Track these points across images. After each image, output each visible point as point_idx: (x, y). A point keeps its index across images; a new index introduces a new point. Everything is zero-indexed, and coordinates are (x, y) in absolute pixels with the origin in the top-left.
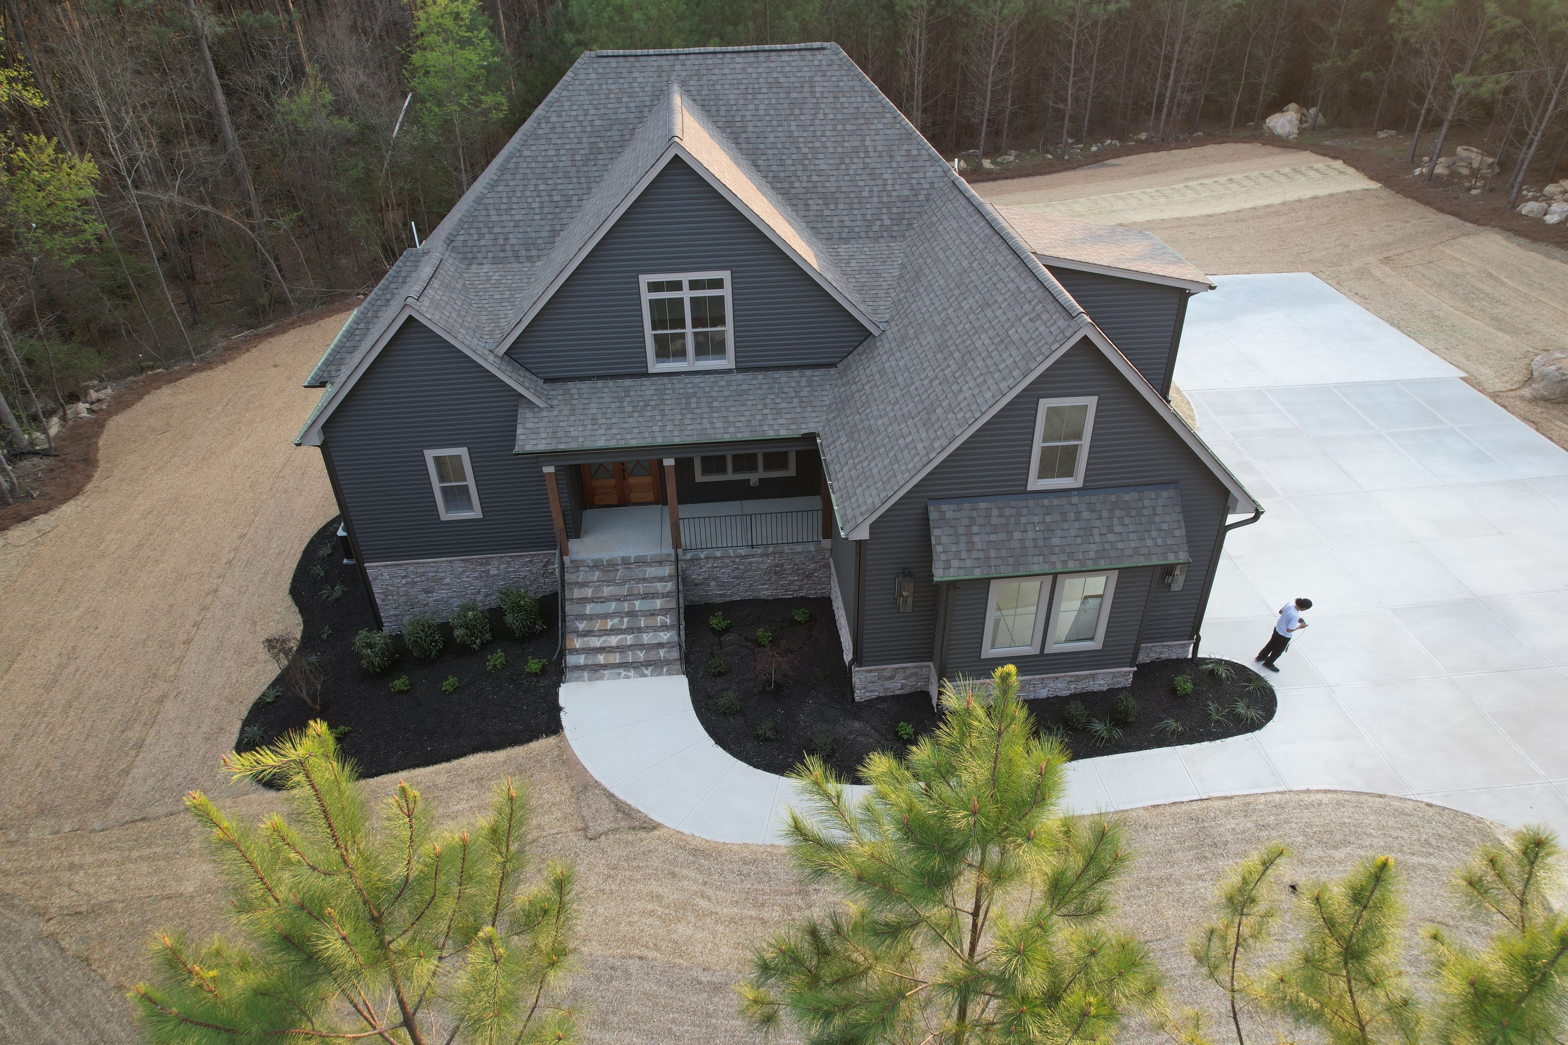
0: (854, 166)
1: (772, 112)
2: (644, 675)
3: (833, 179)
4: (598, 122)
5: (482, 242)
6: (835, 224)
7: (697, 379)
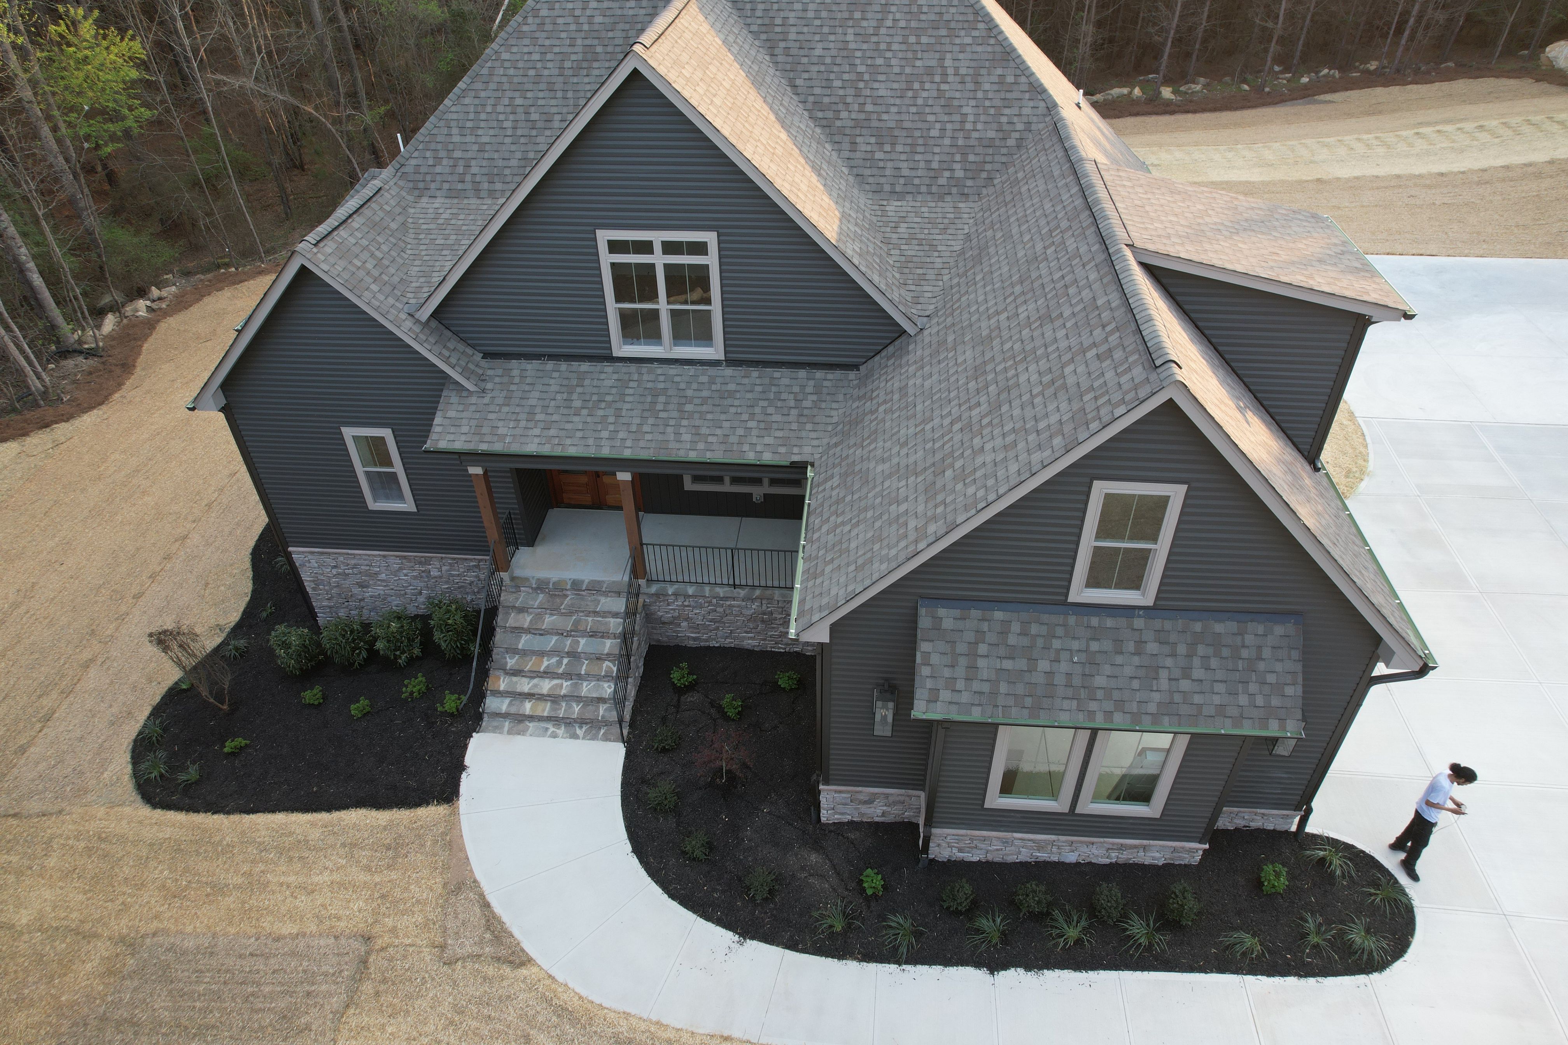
0: (925, 94)
1: (824, 14)
2: (575, 736)
3: (894, 109)
4: (598, 19)
5: (438, 169)
6: (888, 172)
7: (673, 370)
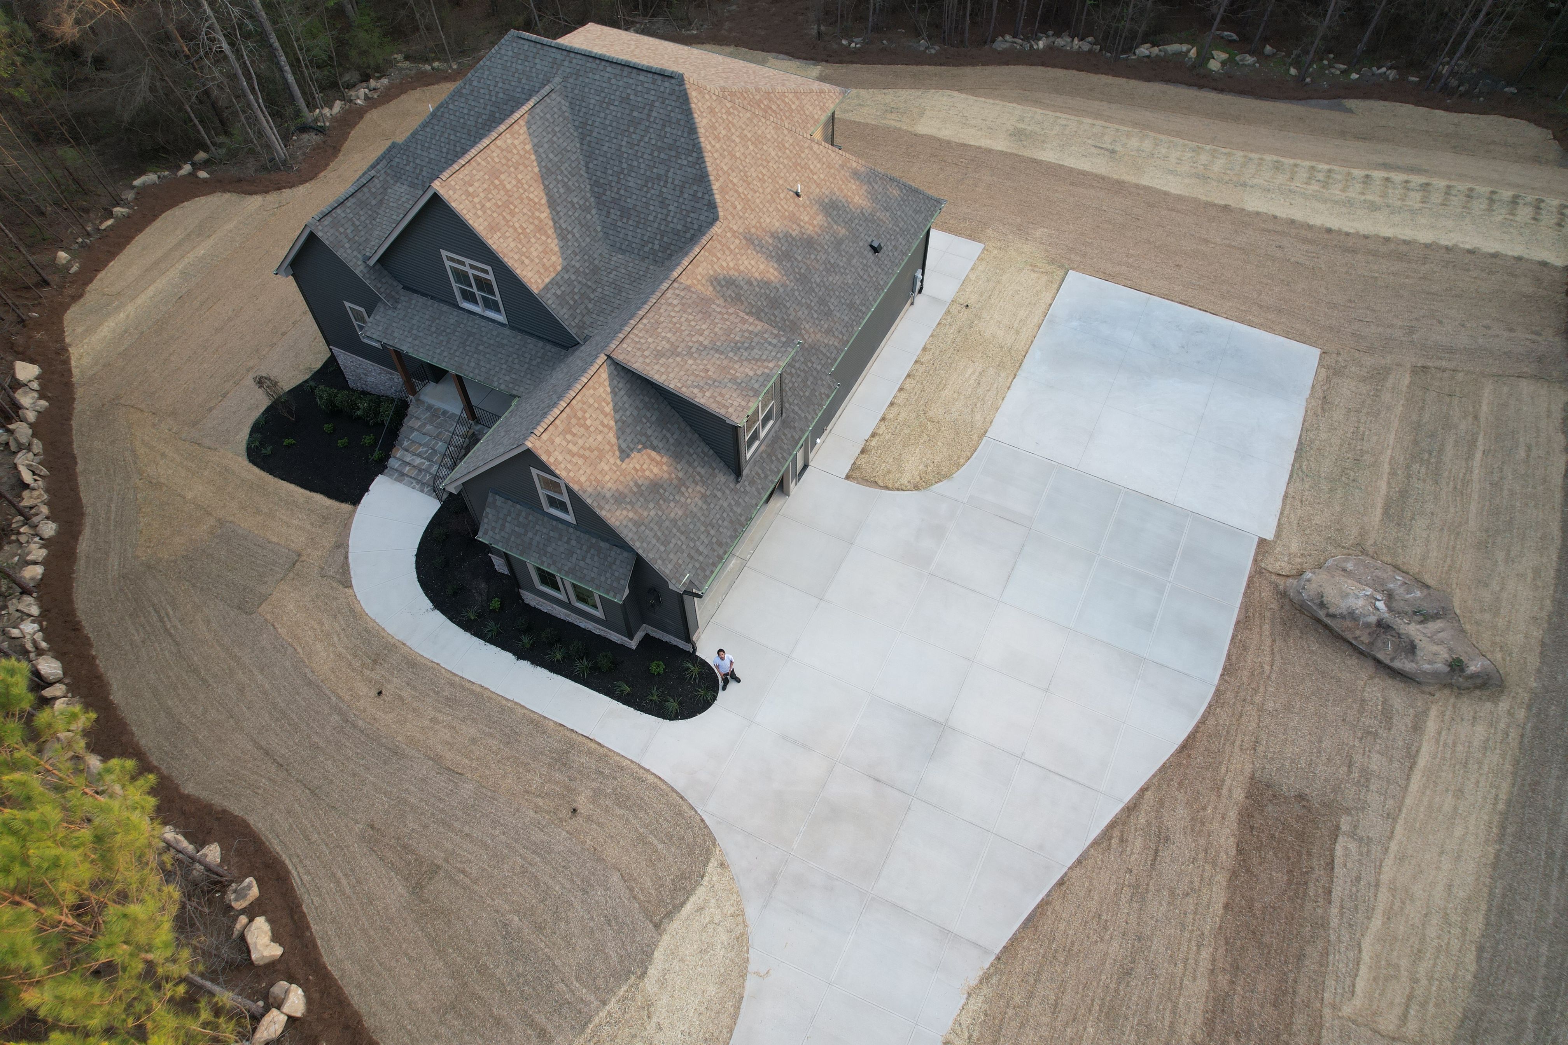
0: (653, 192)
1: (614, 124)
2: (422, 491)
3: (634, 197)
4: (501, 95)
5: (408, 168)
6: (621, 235)
7: (483, 323)
